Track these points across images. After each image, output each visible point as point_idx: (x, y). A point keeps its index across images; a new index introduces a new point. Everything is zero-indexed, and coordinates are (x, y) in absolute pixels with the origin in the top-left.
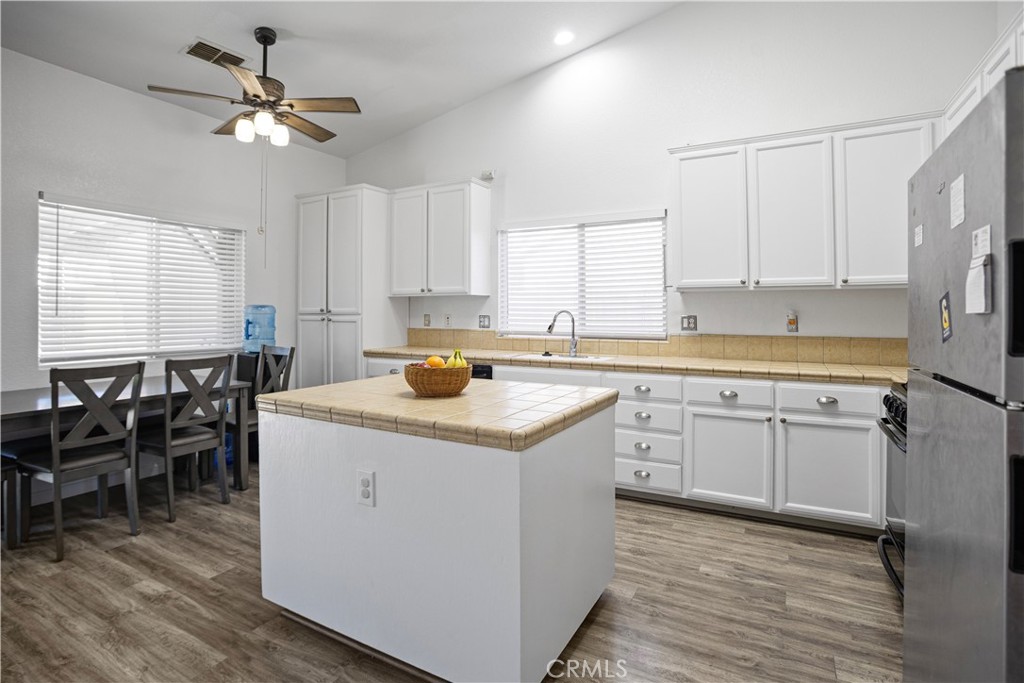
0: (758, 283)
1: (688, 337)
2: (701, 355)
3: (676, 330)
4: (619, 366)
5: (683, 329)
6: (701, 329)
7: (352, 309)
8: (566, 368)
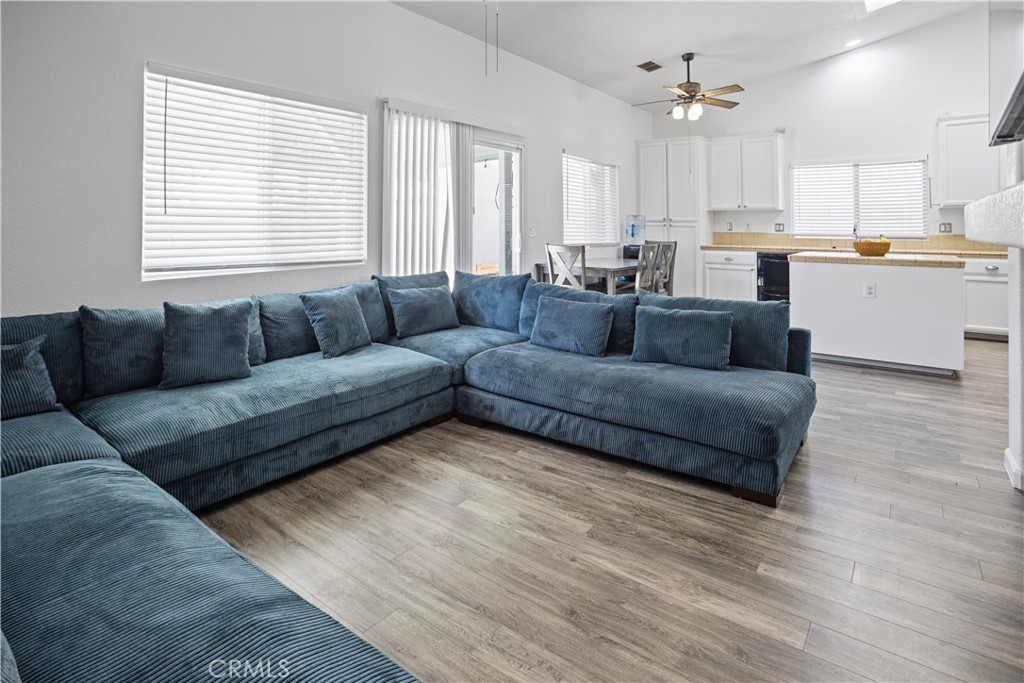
1: (945, 237)
2: (956, 248)
3: (937, 233)
5: (941, 232)
6: (954, 232)
7: (692, 219)
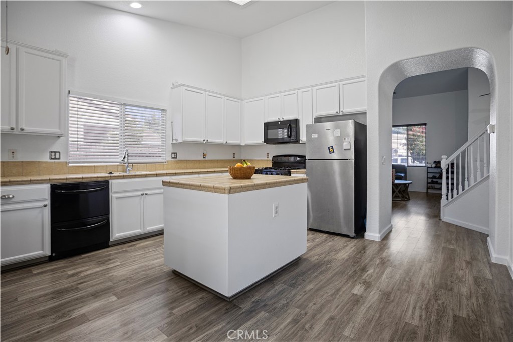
0: (208, 141)
1: (175, 161)
2: (179, 168)
3: (169, 158)
4: (168, 174)
5: (172, 158)
6: (178, 158)
8: (155, 176)
